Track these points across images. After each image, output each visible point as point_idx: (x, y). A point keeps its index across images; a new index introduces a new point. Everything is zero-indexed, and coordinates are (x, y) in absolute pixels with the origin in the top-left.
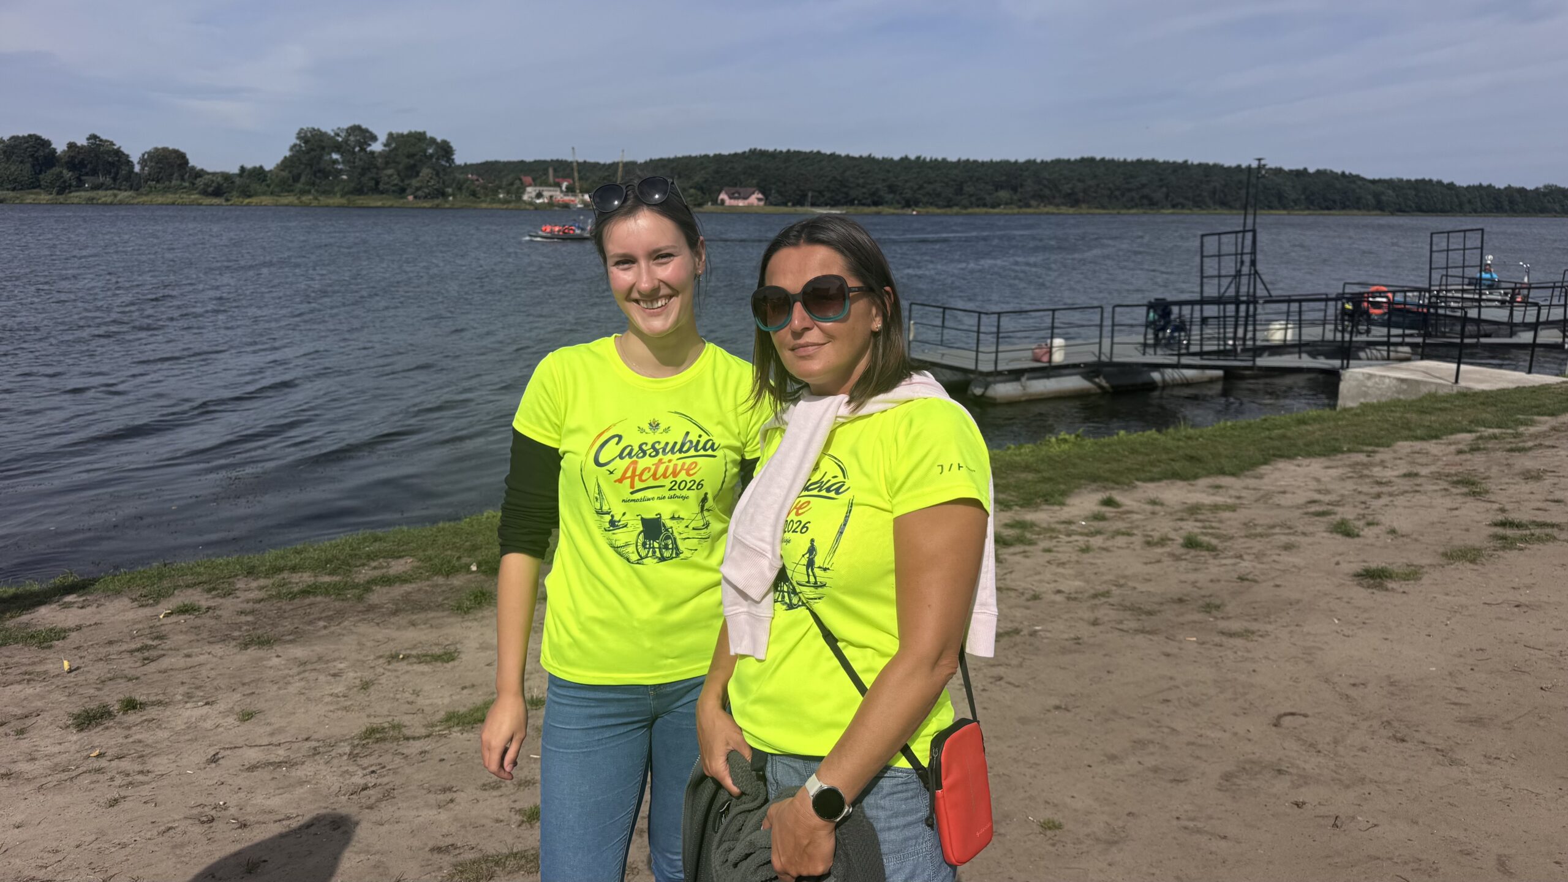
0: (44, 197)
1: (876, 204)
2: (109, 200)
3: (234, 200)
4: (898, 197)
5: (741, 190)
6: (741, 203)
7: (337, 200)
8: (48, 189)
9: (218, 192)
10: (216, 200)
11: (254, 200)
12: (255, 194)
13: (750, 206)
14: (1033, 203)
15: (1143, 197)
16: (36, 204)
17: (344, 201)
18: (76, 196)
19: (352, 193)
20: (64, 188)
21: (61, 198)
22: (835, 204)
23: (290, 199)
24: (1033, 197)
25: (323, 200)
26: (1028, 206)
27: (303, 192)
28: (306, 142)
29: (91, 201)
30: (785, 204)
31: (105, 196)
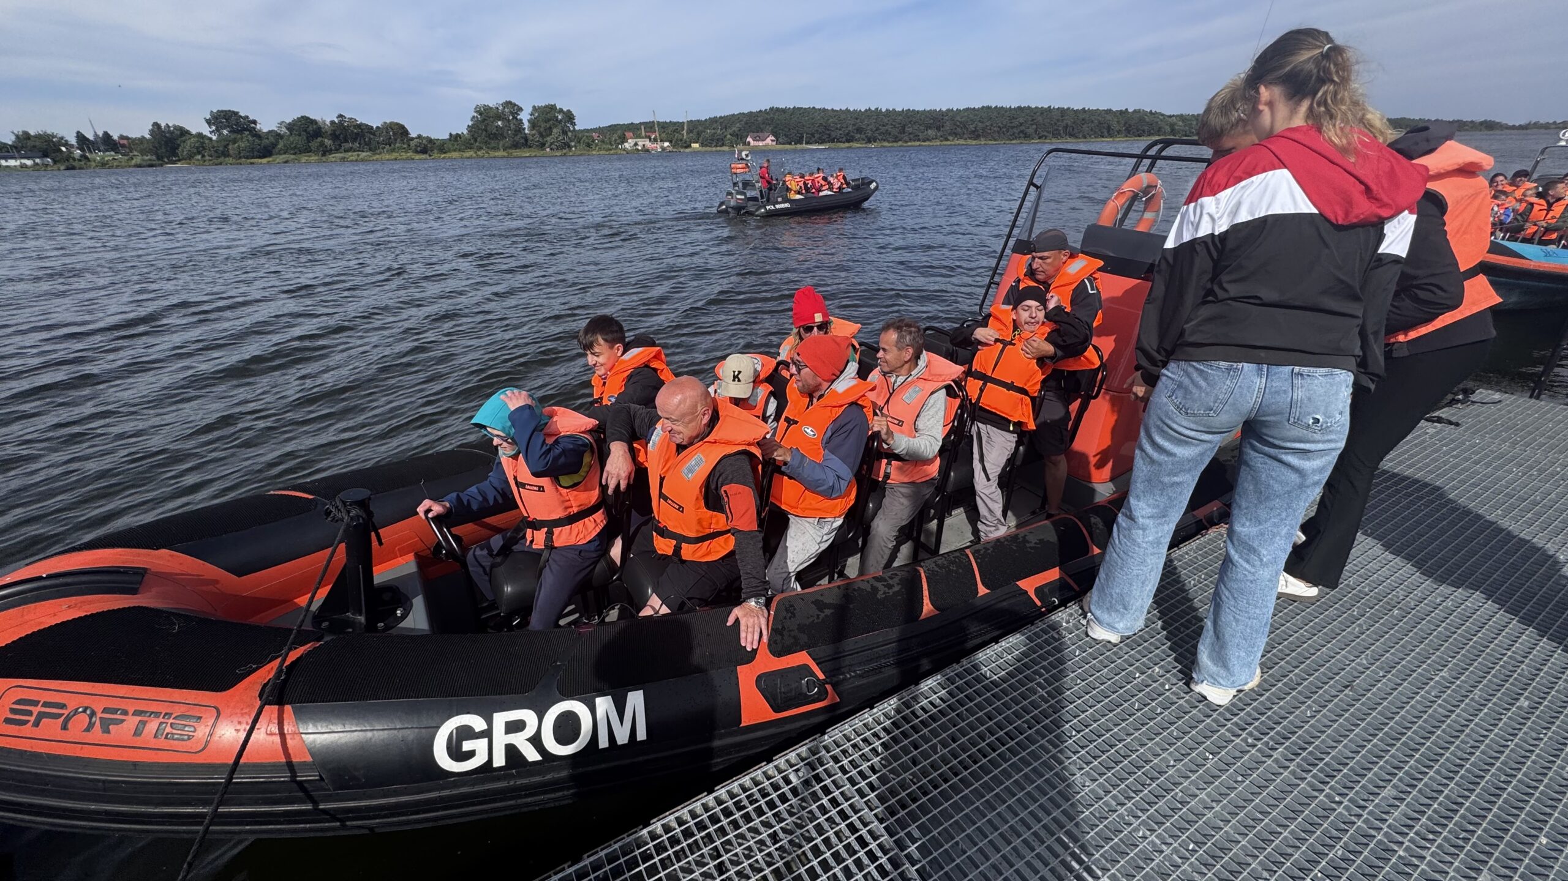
0: (314, 158)
1: (848, 141)
2: (354, 158)
3: (436, 155)
4: (863, 136)
5: (760, 134)
6: (761, 144)
7: (501, 153)
8: (316, 153)
9: (424, 151)
10: (424, 156)
11: (447, 155)
12: (449, 151)
13: (767, 145)
14: (951, 138)
15: (1022, 132)
16: (308, 163)
17: (505, 154)
18: (332, 157)
19: (510, 148)
20: (326, 152)
21: (324, 159)
22: (822, 142)
23: (471, 153)
24: (950, 134)
25: (493, 153)
26: (947, 140)
27: (480, 149)
28: (481, 114)
29: (343, 159)
30: (790, 144)
31: (352, 156)
